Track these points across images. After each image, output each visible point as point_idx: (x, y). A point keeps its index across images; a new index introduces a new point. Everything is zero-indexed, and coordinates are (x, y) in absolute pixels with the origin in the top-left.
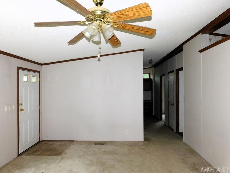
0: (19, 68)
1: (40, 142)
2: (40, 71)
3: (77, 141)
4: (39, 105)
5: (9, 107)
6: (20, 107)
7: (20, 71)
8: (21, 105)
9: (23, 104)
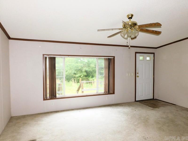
0: (136, 53)
1: (153, 99)
2: (154, 53)
3: (177, 105)
4: (153, 75)
5: (129, 74)
6: (137, 75)
7: (137, 54)
8: (138, 73)
9: (140, 73)
